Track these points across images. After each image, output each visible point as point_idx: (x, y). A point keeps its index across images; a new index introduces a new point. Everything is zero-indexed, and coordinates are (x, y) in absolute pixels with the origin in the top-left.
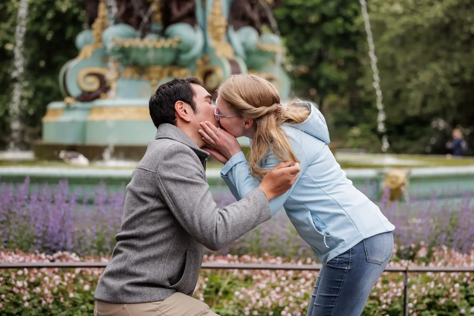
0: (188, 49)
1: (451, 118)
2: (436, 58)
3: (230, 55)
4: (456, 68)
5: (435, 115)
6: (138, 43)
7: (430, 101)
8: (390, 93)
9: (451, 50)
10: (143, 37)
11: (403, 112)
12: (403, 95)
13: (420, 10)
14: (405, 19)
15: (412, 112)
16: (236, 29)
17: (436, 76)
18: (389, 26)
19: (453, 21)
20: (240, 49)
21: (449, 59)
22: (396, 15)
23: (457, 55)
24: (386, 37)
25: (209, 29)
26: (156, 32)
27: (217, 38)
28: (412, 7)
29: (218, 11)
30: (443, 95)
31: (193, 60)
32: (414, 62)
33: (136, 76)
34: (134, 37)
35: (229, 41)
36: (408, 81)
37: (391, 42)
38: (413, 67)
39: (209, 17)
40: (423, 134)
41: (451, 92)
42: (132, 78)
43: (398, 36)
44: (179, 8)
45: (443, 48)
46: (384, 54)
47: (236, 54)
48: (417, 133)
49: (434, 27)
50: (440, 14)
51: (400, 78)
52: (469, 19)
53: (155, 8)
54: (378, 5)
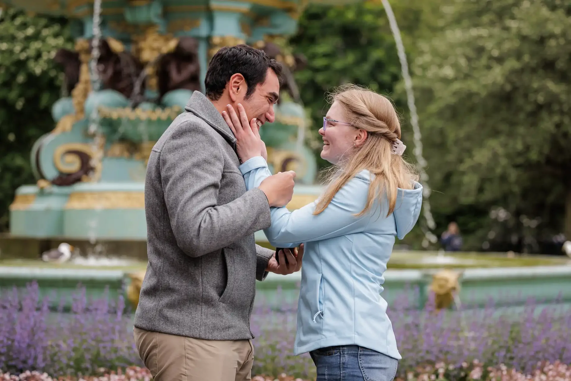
1: (513, 206)
2: (495, 133)
4: (519, 146)
5: (495, 203)
6: (127, 113)
7: (488, 187)
8: (438, 176)
9: (513, 124)
10: (135, 106)
11: (455, 200)
12: (455, 179)
13: (476, 74)
14: (456, 86)
15: (466, 200)
17: (495, 156)
18: (438, 94)
19: (515, 89)
21: (511, 135)
22: (446, 81)
23: (521, 130)
24: (433, 108)
26: (148, 101)
28: (466, 70)
30: (503, 178)
32: (468, 138)
33: (126, 154)
34: (124, 106)
36: (461, 161)
37: (440, 114)
38: (467, 144)
40: (480, 226)
41: (513, 175)
42: (119, 157)
44: (179, 71)
45: (504, 121)
48: (472, 225)
49: (492, 95)
50: (500, 79)
51: (451, 157)
52: (535, 85)
53: (148, 71)
54: (424, 68)
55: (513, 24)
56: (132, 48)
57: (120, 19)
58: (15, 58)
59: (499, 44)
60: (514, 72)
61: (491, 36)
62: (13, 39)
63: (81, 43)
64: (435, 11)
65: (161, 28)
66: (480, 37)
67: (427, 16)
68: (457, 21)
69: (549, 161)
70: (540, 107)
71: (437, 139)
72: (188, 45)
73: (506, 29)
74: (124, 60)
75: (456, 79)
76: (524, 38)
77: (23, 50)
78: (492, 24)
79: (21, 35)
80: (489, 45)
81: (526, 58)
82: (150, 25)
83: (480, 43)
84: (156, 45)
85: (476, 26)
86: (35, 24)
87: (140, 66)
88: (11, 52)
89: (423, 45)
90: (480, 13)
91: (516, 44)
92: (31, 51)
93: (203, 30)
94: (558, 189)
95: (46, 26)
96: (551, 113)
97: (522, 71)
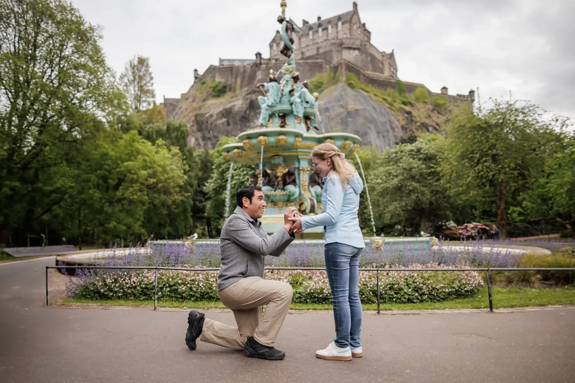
0: (293, 195)
1: (403, 225)
2: (396, 200)
3: (310, 197)
4: (404, 204)
5: (396, 224)
6: (273, 193)
7: (393, 217)
8: (377, 215)
9: (401, 197)
10: (275, 191)
12: (382, 216)
13: (389, 181)
14: (382, 185)
15: (387, 222)
16: (312, 186)
17: (396, 207)
18: (376, 188)
19: (402, 186)
20: (314, 194)
21: (401, 201)
22: (379, 184)
23: (404, 199)
24: (375, 193)
25: (301, 186)
26: (279, 189)
27: (305, 190)
28: (385, 180)
29: (305, 180)
30: (399, 215)
31: (295, 199)
32: (387, 202)
34: (272, 190)
35: (310, 191)
36: (385, 209)
37: (377, 195)
38: (387, 204)
39: (301, 182)
40: (392, 231)
41: (402, 213)
42: (272, 207)
43: (379, 192)
44: (289, 179)
45: (399, 196)
46: (375, 199)
47: (312, 196)
48: (389, 231)
49: (395, 188)
50: (397, 183)
51: (381, 208)
52: (409, 184)
53: (280, 179)
54: (372, 180)
55: (401, 165)
56: (274, 172)
57: (270, 163)
58: (241, 181)
59: (396, 171)
60: (401, 180)
61: (393, 169)
62: (240, 175)
63: (257, 171)
64: (375, 162)
65: (283, 165)
66: (390, 169)
67: (372, 164)
68: (381, 165)
69: (414, 209)
70: (411, 191)
71: (377, 203)
72: (292, 170)
73: (399, 166)
74: (271, 176)
75: (382, 183)
76: (405, 169)
77: (243, 178)
78: (394, 165)
79: (242, 174)
80: (393, 172)
81: (405, 175)
82: (280, 164)
83: (390, 171)
84: (282, 171)
85: (388, 166)
86: (246, 170)
87: (277, 178)
88: (239, 179)
89: (371, 173)
90: (389, 162)
91: (402, 171)
92: (246, 179)
93: (297, 165)
94: (418, 218)
95: (250, 171)
96: (414, 193)
97: (404, 179)
